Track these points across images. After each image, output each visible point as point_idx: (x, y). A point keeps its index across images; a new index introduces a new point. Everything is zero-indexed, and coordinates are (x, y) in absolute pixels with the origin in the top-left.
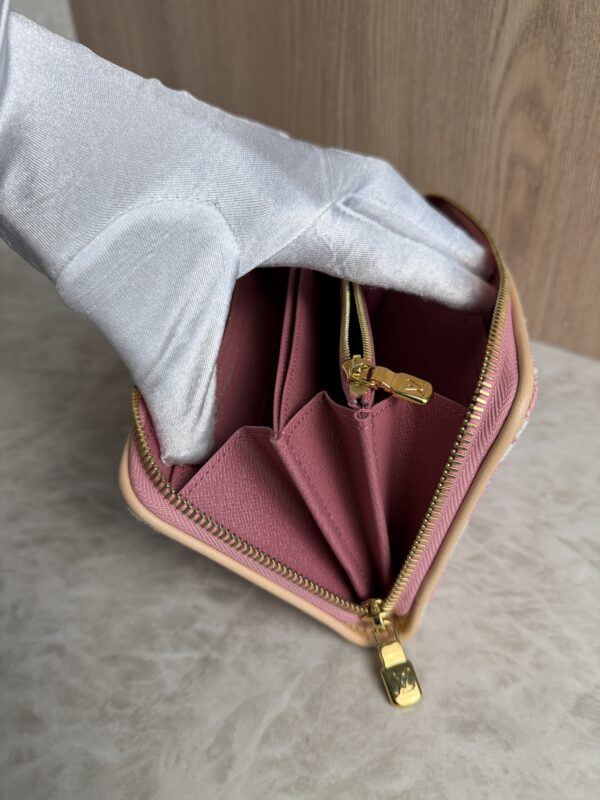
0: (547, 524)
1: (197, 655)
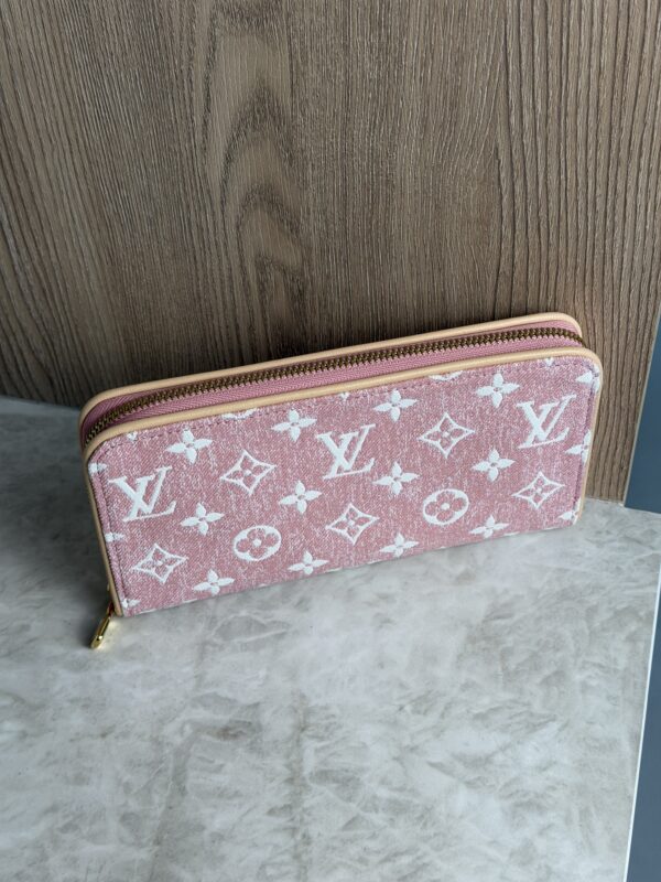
0: (413, 749)
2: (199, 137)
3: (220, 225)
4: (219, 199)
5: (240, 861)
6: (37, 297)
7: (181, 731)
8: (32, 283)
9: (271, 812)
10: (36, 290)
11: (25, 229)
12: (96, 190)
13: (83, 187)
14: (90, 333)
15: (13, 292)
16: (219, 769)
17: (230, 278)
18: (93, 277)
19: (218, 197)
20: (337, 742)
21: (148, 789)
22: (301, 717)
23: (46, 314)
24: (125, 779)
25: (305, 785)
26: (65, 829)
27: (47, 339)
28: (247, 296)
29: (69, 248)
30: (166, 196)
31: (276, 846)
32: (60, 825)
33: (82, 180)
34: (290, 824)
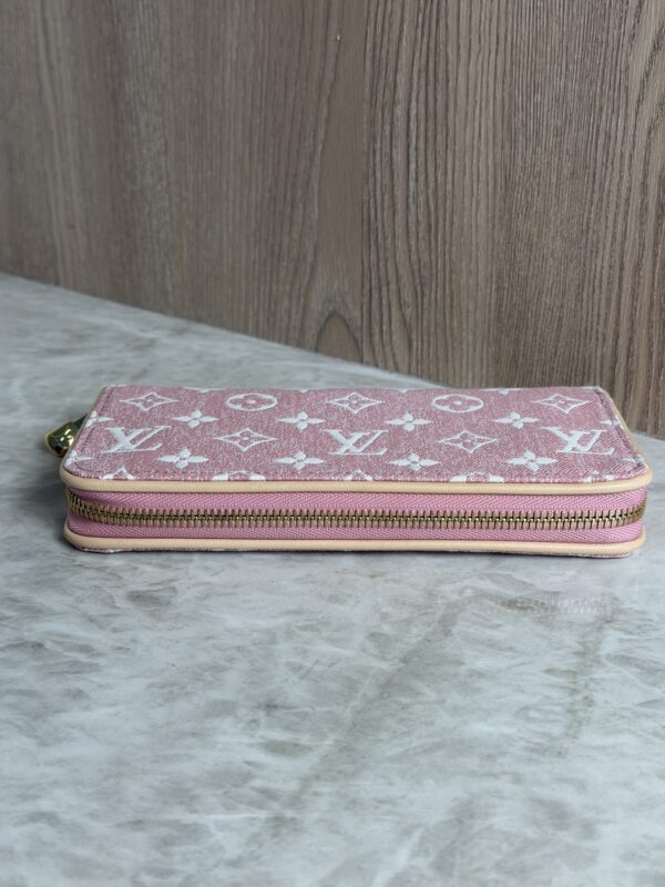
1: (263, 815)
2: (630, 21)
3: (631, 132)
4: (636, 98)
5: (499, 697)
6: (421, 236)
7: (461, 592)
8: (421, 218)
9: (549, 671)
10: (423, 226)
11: (430, 151)
12: (510, 96)
13: (499, 95)
14: (464, 280)
15: (400, 231)
16: (496, 627)
17: (628, 200)
18: (482, 207)
19: (636, 95)
20: (649, 640)
21: (408, 622)
22: (609, 613)
23: (425, 257)
24: (384, 610)
25: (599, 662)
26: (305, 628)
27: (419, 288)
28: (641, 224)
29: (467, 171)
30: (580, 98)
31: (547, 697)
32: (301, 624)
33: (499, 85)
34: (572, 686)
